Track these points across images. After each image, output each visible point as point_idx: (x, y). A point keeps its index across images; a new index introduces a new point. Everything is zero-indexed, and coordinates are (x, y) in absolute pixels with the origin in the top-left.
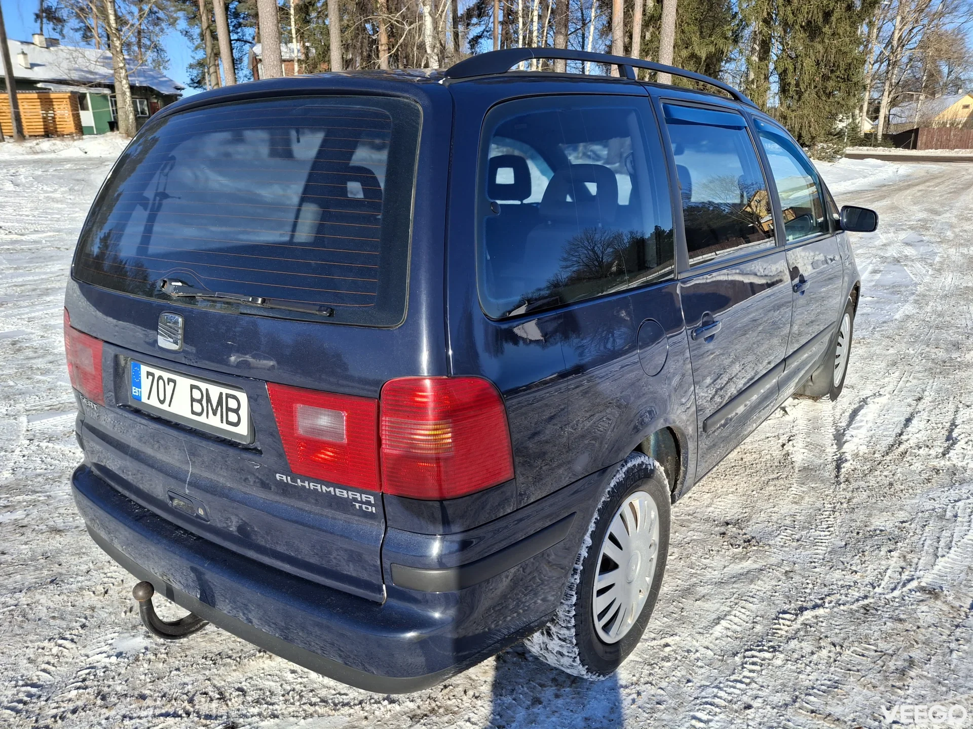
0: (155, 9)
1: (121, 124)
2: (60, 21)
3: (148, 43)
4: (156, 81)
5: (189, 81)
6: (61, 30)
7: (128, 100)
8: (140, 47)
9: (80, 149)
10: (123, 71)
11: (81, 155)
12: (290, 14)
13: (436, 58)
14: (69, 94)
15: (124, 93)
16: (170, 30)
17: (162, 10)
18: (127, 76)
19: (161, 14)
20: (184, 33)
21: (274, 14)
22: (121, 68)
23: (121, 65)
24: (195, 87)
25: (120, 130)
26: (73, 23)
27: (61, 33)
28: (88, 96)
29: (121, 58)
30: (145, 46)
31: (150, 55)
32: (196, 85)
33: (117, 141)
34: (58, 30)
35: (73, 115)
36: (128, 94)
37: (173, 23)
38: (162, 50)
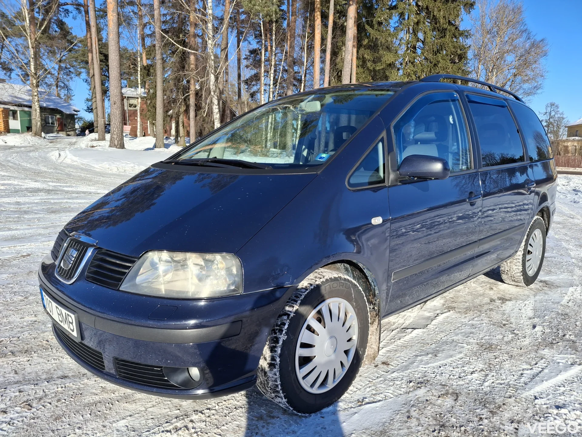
0: (69, 66)
1: (34, 128)
2: (11, 70)
3: (63, 85)
4: (59, 105)
5: (86, 108)
6: (10, 75)
7: (38, 114)
8: (57, 87)
9: (2, 140)
10: (37, 97)
11: (4, 144)
12: (137, 70)
13: (216, 98)
14: (2, 109)
15: (36, 110)
16: (77, 78)
17: (73, 67)
18: (39, 100)
19: (72, 70)
20: (85, 80)
21: (118, 66)
22: (35, 96)
23: (36, 94)
24: (89, 112)
25: (33, 131)
26: (18, 71)
27: (10, 77)
28: (18, 112)
29: (36, 90)
30: (60, 86)
31: (63, 93)
32: (90, 110)
33: (28, 137)
34: (8, 75)
35: (4, 121)
36: (38, 111)
37: (79, 74)
38: (70, 89)
